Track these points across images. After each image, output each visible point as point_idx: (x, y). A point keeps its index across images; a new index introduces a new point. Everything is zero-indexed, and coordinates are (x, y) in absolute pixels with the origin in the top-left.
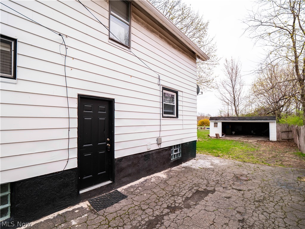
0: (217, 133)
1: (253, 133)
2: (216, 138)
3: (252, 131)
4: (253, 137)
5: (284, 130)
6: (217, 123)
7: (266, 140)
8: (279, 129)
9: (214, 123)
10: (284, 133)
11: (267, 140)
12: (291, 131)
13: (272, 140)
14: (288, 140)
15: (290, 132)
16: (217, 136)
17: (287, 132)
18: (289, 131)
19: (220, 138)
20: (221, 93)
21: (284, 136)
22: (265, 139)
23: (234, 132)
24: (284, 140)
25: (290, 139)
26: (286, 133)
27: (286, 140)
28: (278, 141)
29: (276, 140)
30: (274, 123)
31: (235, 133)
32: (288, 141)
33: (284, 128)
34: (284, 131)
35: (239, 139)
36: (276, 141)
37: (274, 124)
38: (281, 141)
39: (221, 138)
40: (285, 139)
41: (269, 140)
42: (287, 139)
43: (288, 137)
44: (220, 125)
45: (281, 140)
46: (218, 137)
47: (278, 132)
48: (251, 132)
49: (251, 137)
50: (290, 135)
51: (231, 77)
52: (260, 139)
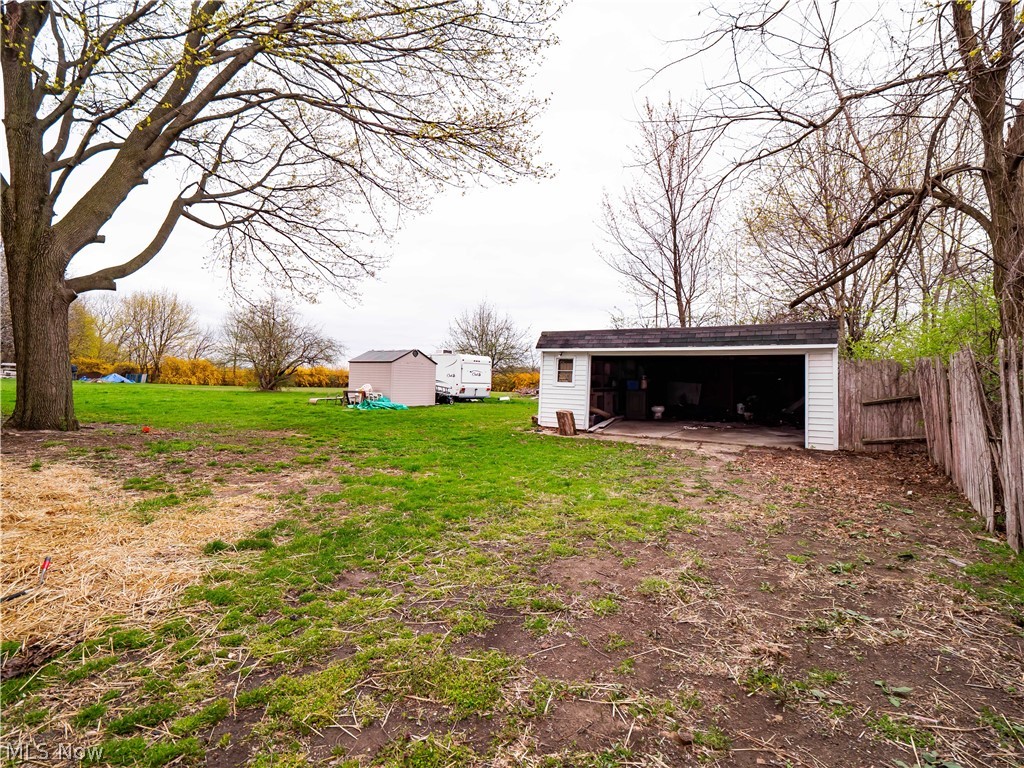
0: (564, 408)
1: (743, 415)
2: (558, 435)
3: (740, 406)
4: (734, 429)
5: (876, 394)
6: (571, 361)
7: (786, 447)
8: (853, 391)
9: (561, 361)
10: (875, 409)
11: (793, 448)
12: (911, 400)
13: (818, 448)
14: (897, 445)
15: (906, 404)
16: (564, 424)
17: (892, 402)
18: (898, 401)
19: (576, 432)
20: (625, 247)
21: (877, 426)
22: (785, 440)
23: (659, 410)
24: (875, 449)
25: (903, 441)
26: (885, 409)
27: (886, 448)
28: (845, 454)
29: (835, 447)
30: (828, 357)
31: (663, 414)
32: (896, 455)
33: (877, 382)
34: (876, 398)
35: (663, 439)
36: (834, 453)
37: (828, 363)
38: (862, 453)
39: (584, 431)
40: (881, 443)
41: (802, 445)
42: (890, 443)
43: (895, 429)
44: (582, 369)
45: (858, 445)
46: (567, 428)
47: (844, 404)
48: (736, 409)
49: (727, 430)
50: (908, 424)
51: (666, 179)
52: (759, 441)
